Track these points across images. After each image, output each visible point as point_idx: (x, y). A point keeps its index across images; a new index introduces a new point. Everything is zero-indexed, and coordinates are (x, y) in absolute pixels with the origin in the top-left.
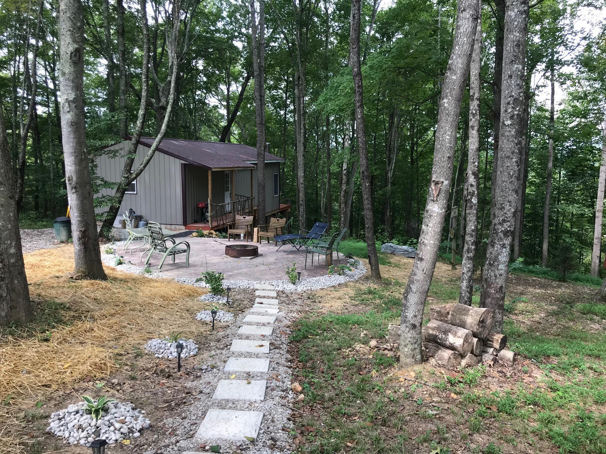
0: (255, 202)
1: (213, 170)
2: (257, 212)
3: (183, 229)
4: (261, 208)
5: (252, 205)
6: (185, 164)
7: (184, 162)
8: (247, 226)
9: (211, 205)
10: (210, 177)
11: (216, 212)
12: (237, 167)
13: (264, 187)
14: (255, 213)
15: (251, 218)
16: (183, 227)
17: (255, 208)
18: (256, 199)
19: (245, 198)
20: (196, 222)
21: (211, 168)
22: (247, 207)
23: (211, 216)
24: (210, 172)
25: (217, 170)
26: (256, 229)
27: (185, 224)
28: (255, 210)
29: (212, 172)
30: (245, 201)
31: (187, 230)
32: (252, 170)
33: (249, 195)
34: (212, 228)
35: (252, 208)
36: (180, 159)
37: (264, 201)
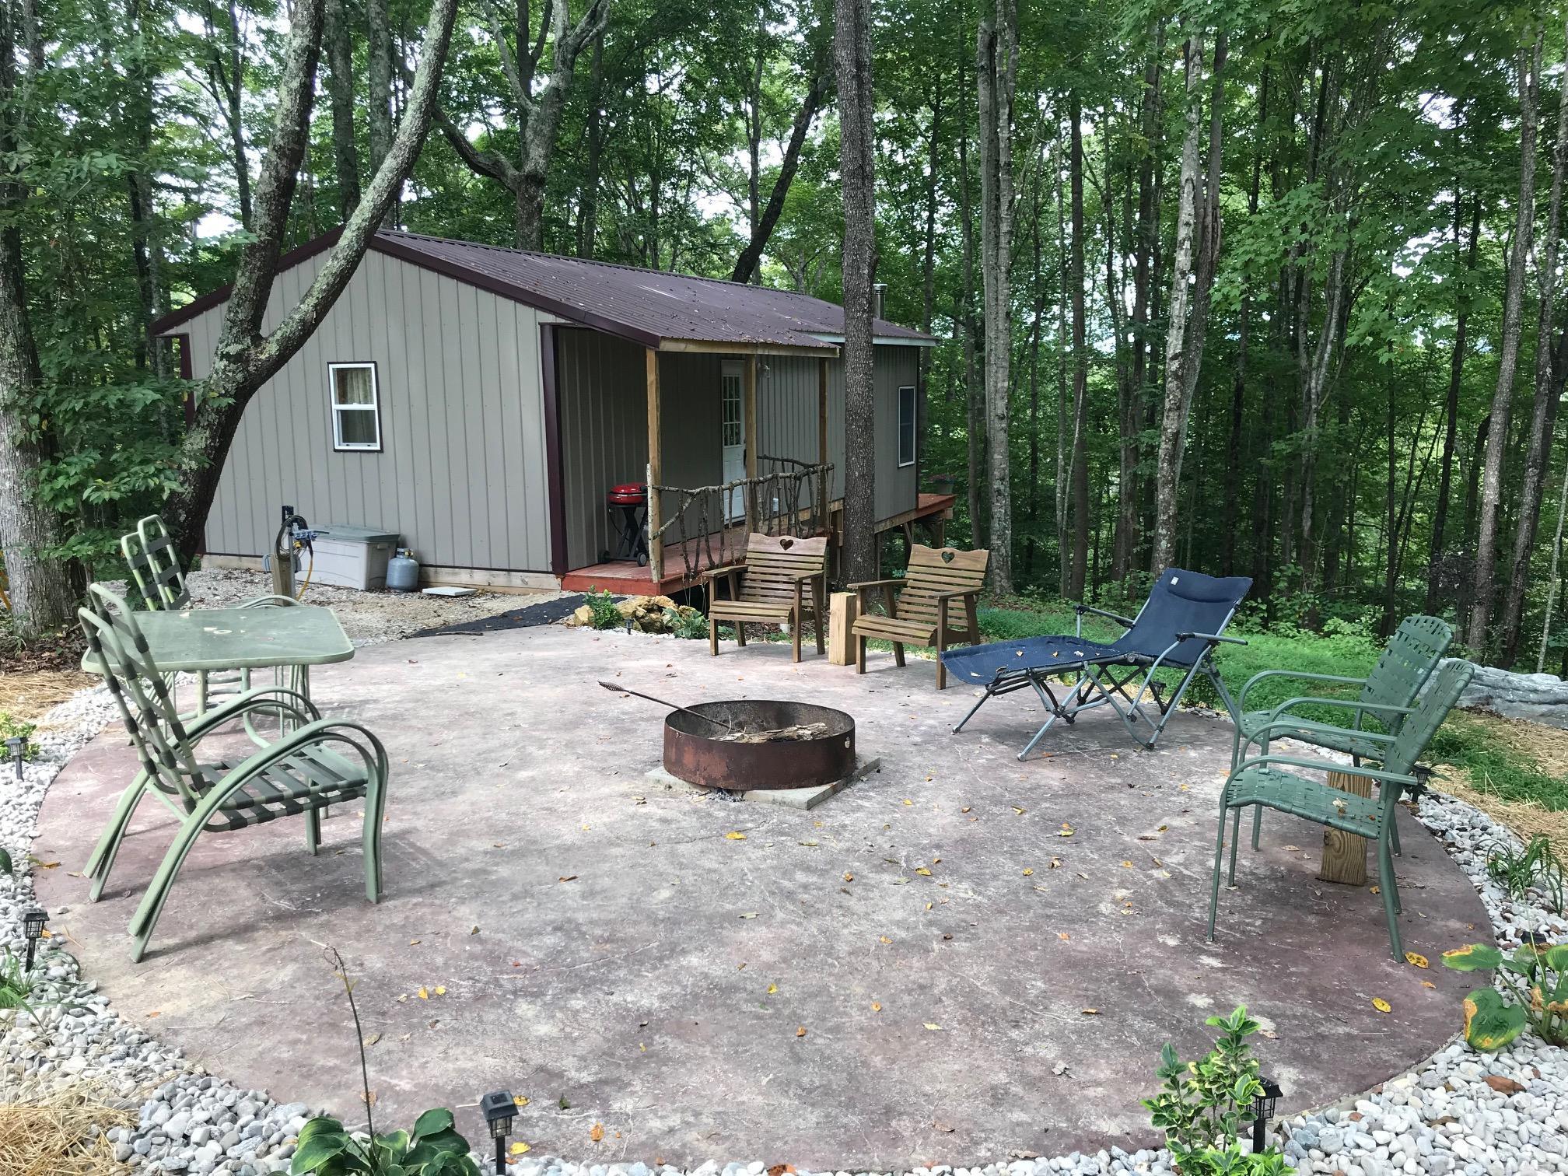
0: (836, 486)
1: (666, 346)
2: (840, 519)
3: (550, 589)
4: (856, 503)
5: (822, 492)
6: (555, 327)
7: (550, 318)
8: (800, 583)
9: (659, 492)
10: (652, 377)
11: (680, 519)
12: (765, 345)
13: (868, 425)
14: (834, 523)
15: (818, 546)
16: (553, 581)
17: (835, 506)
18: (840, 473)
19: (798, 469)
20: (605, 560)
21: (654, 341)
22: (804, 501)
23: (661, 537)
24: (651, 357)
25: (681, 347)
26: (838, 602)
27: (560, 566)
28: (835, 514)
29: (664, 358)
30: (798, 478)
31: (567, 594)
32: (822, 360)
33: (814, 459)
34: (665, 587)
35: (823, 504)
36: (537, 307)
37: (869, 477)
